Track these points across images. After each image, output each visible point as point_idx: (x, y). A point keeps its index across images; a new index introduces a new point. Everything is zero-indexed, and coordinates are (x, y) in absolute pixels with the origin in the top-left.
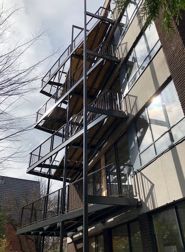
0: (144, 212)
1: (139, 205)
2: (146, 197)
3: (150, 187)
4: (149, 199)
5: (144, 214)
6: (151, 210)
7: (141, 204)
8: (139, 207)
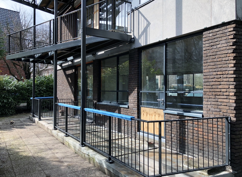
0: (136, 47)
1: (132, 41)
2: (140, 34)
3: (145, 25)
4: (143, 36)
5: (135, 49)
6: (143, 45)
7: (134, 40)
8: (131, 43)
